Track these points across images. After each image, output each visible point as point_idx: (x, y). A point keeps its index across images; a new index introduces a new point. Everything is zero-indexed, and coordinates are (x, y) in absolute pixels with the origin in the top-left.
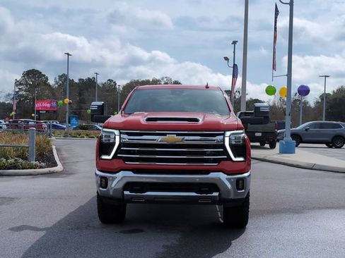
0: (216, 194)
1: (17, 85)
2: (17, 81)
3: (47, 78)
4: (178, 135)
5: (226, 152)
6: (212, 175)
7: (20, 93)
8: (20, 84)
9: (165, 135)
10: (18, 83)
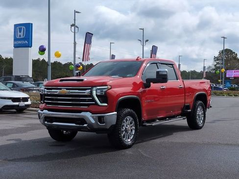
0: (85, 125)
1: (215, 61)
2: (215, 58)
3: (236, 54)
4: (67, 89)
5: (94, 100)
6: (83, 114)
7: (218, 66)
8: (218, 60)
9: (61, 89)
10: (216, 59)
